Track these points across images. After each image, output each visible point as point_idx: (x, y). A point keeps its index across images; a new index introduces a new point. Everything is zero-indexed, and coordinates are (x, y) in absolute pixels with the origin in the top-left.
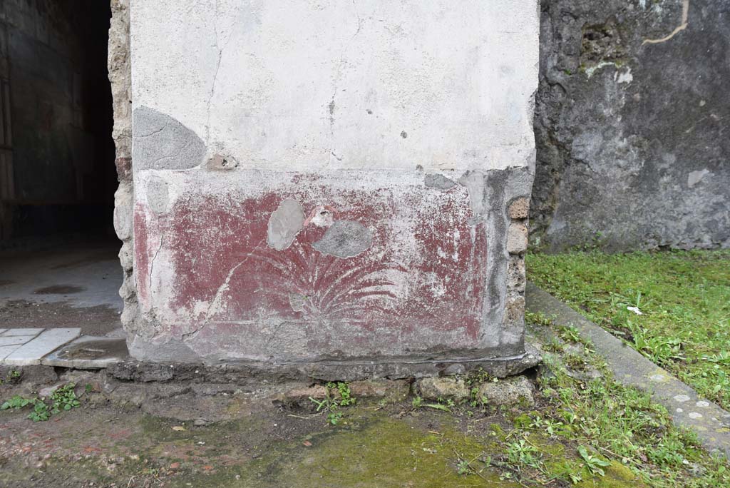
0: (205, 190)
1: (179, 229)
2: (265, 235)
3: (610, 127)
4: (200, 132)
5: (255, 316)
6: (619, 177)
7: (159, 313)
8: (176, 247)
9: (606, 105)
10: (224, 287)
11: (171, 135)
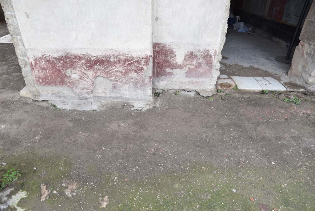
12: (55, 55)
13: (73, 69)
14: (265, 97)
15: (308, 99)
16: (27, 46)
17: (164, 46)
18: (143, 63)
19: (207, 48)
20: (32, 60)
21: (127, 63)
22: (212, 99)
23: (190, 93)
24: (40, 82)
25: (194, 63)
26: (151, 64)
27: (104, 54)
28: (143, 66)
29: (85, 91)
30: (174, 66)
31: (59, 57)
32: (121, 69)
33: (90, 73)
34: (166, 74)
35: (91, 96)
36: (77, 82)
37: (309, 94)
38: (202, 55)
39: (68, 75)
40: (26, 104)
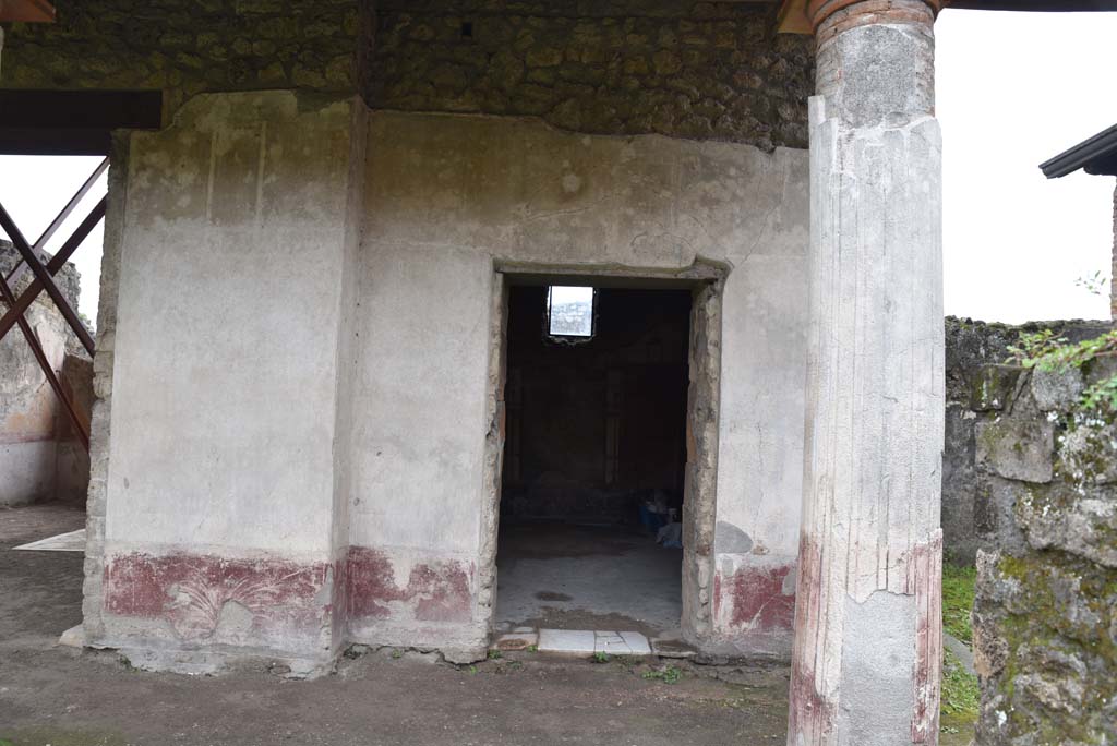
0: (752, 564)
1: (737, 584)
2: (781, 588)
3: (958, 457)
4: (750, 535)
5: (773, 630)
6: (966, 498)
7: (722, 628)
8: (736, 594)
9: (953, 438)
10: (758, 615)
11: (735, 536)
12: (155, 555)
13: (183, 584)
14: (602, 669)
15: (700, 674)
16: (109, 534)
17: (371, 553)
18: (314, 578)
19: (455, 557)
20: (110, 562)
21: (285, 577)
22: (473, 670)
23: (426, 656)
24: (111, 607)
25: (431, 588)
26: (330, 580)
27: (245, 558)
28: (313, 584)
29: (199, 630)
30: (391, 595)
31: (162, 557)
32: (272, 588)
33: (213, 594)
34: (375, 611)
35: (207, 642)
36: (185, 610)
37: (702, 661)
38: (446, 572)
39: (171, 595)
40: (67, 657)
